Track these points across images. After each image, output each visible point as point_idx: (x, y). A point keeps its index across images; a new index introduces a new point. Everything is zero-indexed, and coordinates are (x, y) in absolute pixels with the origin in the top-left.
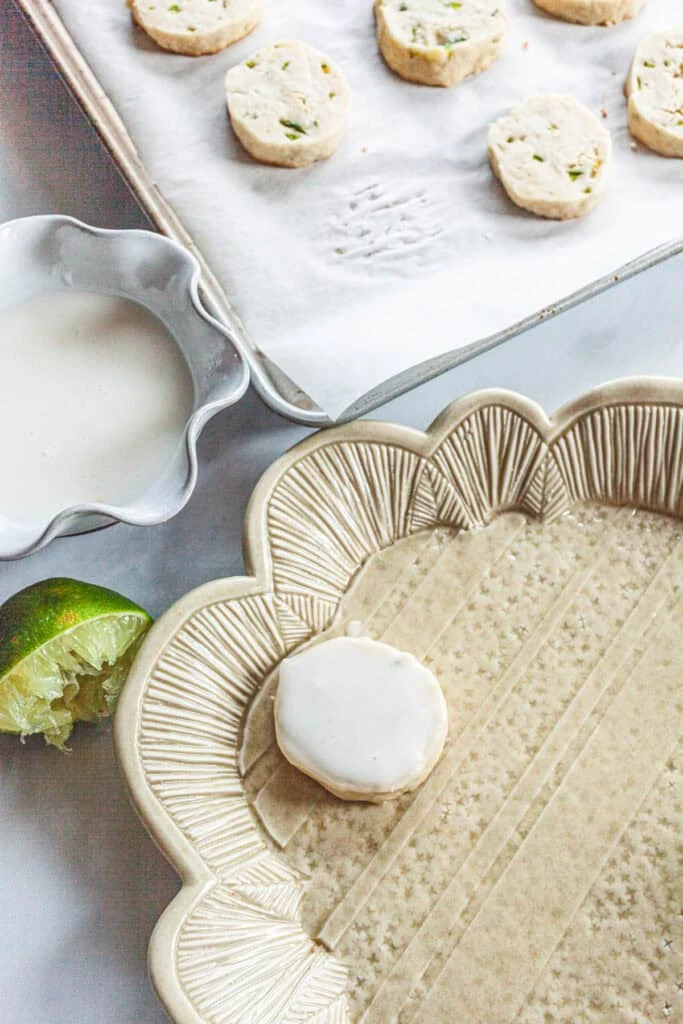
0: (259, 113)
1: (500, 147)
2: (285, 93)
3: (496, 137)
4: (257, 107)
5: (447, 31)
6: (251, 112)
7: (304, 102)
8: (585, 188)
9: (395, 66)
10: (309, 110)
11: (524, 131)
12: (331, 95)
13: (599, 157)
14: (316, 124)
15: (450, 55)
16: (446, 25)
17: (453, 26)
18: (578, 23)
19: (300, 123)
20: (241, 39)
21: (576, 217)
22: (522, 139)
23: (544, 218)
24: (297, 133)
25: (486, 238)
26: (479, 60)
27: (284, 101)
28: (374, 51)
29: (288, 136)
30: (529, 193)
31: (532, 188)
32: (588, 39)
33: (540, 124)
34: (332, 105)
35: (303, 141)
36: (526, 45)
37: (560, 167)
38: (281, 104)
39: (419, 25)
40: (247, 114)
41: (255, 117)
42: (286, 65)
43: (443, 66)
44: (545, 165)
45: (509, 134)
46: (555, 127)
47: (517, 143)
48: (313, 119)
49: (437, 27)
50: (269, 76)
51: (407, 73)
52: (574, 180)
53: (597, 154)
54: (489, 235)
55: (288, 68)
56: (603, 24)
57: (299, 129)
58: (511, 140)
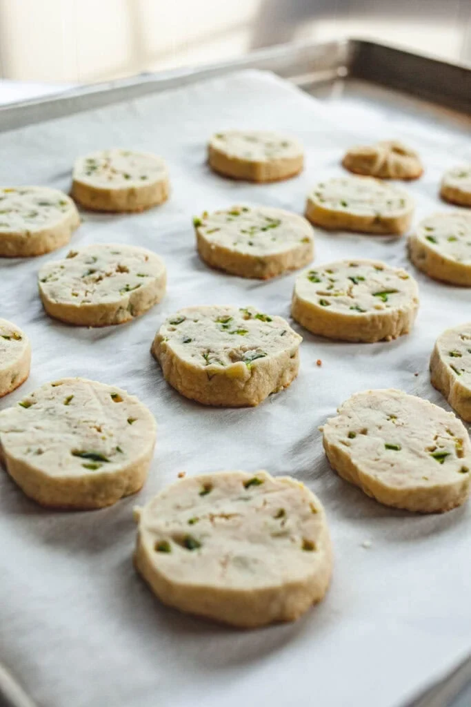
0: (43, 448)
1: (343, 443)
2: (74, 426)
3: (335, 436)
4: (40, 442)
5: (241, 352)
6: (35, 448)
7: (99, 430)
8: (459, 468)
9: (190, 394)
10: (107, 437)
11: (362, 425)
12: (130, 421)
13: (456, 437)
14: (118, 449)
15: (253, 370)
16: (238, 346)
17: (247, 346)
18: (361, 341)
19: (98, 451)
20: (8, 393)
21: (457, 506)
22: (364, 432)
23: (421, 513)
24: (97, 463)
25: (364, 546)
26: (281, 376)
27: (74, 433)
28: (163, 385)
29: (86, 466)
30: (400, 483)
31: (400, 477)
32: (376, 352)
33: (377, 417)
34: (134, 429)
35: (105, 469)
36: (319, 364)
37: (423, 453)
38: (71, 436)
39: (209, 351)
40: (29, 451)
41: (40, 452)
42: (69, 400)
43: (247, 383)
44: (404, 452)
45: (347, 430)
46: (392, 417)
47: (360, 438)
48: (115, 445)
49: (230, 350)
50: (51, 413)
51: (208, 398)
52: (442, 463)
53: (452, 435)
54: (367, 543)
55: (72, 402)
56: (384, 340)
57: (99, 458)
58: (351, 436)
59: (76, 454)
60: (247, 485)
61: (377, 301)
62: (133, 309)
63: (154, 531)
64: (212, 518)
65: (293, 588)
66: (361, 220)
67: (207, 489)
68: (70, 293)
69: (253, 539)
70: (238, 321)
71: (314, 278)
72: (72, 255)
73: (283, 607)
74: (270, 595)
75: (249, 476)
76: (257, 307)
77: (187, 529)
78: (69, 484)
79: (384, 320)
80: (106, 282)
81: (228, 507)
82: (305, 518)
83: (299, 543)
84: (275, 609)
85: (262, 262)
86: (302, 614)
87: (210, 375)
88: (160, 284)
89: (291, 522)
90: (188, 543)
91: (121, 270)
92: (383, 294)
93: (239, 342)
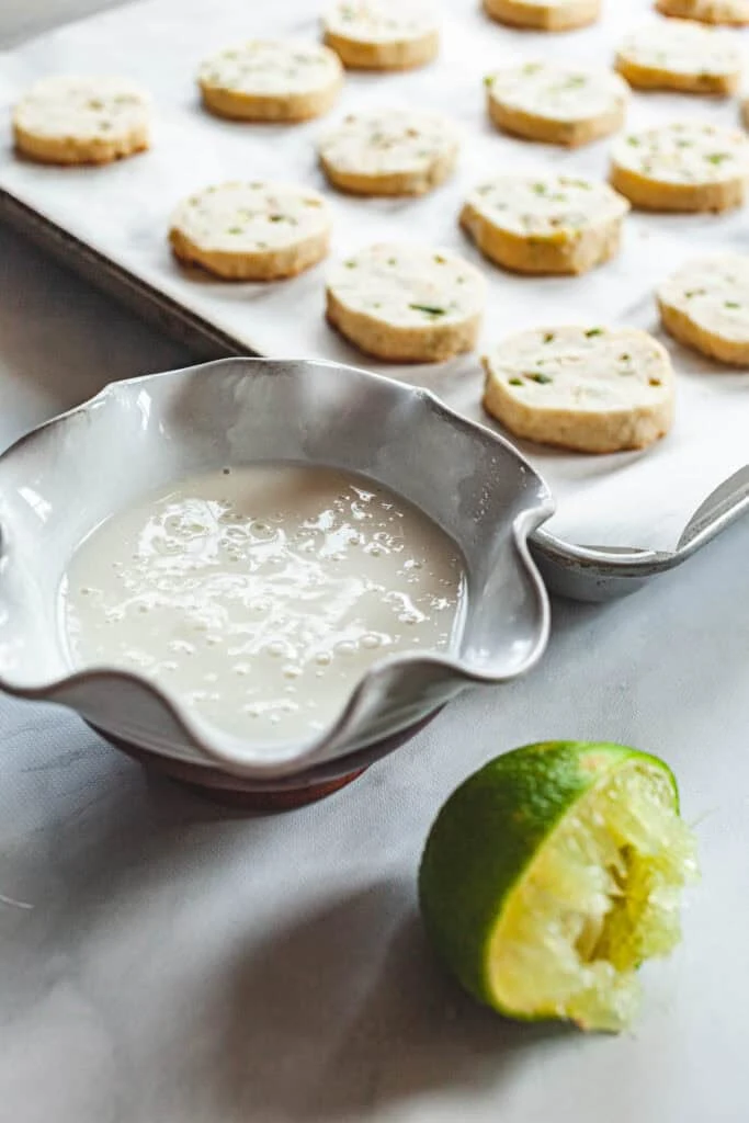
0: (380, 302)
1: (680, 302)
4: (375, 296)
6: (372, 302)
11: (699, 286)
12: (460, 280)
14: (454, 304)
15: (578, 235)
16: (558, 212)
19: (434, 306)
22: (702, 292)
24: (436, 316)
26: (606, 244)
33: (714, 279)
38: (404, 292)
40: (367, 304)
41: (378, 305)
42: (391, 263)
43: (572, 247)
44: (744, 309)
45: (683, 291)
47: (698, 298)
48: (451, 301)
49: (549, 215)
50: (377, 273)
55: (395, 263)
56: (715, 209)
57: (436, 312)
58: (689, 295)
59: (415, 307)
60: (590, 334)
61: (710, 166)
62: (430, 179)
63: (507, 370)
64: (559, 360)
65: (643, 414)
66: (681, 78)
67: (549, 338)
68: (359, 161)
69: (601, 376)
70: (553, 187)
71: (633, 142)
72: (350, 119)
73: (633, 433)
74: (622, 419)
75: (590, 327)
76: (571, 175)
77: (536, 370)
78: (412, 334)
79: (717, 189)
80: (395, 150)
81: (574, 352)
82: (649, 361)
83: (646, 380)
84: (625, 435)
85: (568, 128)
86: (649, 442)
87: (532, 242)
88: (455, 150)
89: (635, 364)
90: (538, 379)
91: (412, 133)
92: (716, 159)
93: (558, 209)
